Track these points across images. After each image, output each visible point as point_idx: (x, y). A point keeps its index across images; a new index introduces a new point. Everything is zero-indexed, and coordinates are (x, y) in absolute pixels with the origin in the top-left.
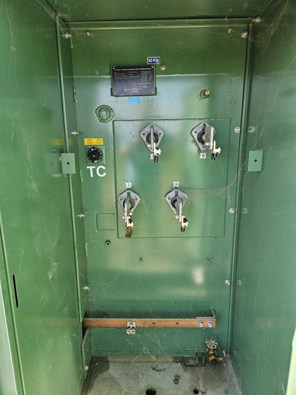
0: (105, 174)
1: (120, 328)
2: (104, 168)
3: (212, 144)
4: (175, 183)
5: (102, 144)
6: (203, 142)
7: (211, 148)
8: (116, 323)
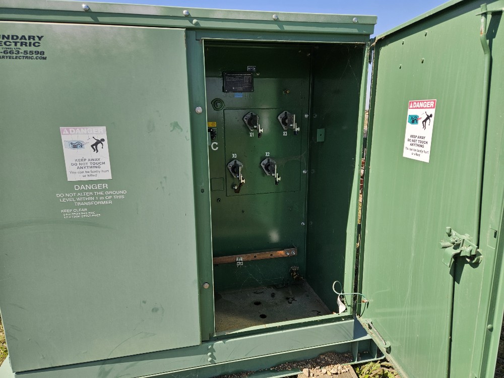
0: (217, 148)
1: (231, 263)
2: (217, 144)
3: (294, 125)
4: (267, 153)
5: (216, 126)
6: (285, 124)
7: (294, 128)
8: (227, 260)
